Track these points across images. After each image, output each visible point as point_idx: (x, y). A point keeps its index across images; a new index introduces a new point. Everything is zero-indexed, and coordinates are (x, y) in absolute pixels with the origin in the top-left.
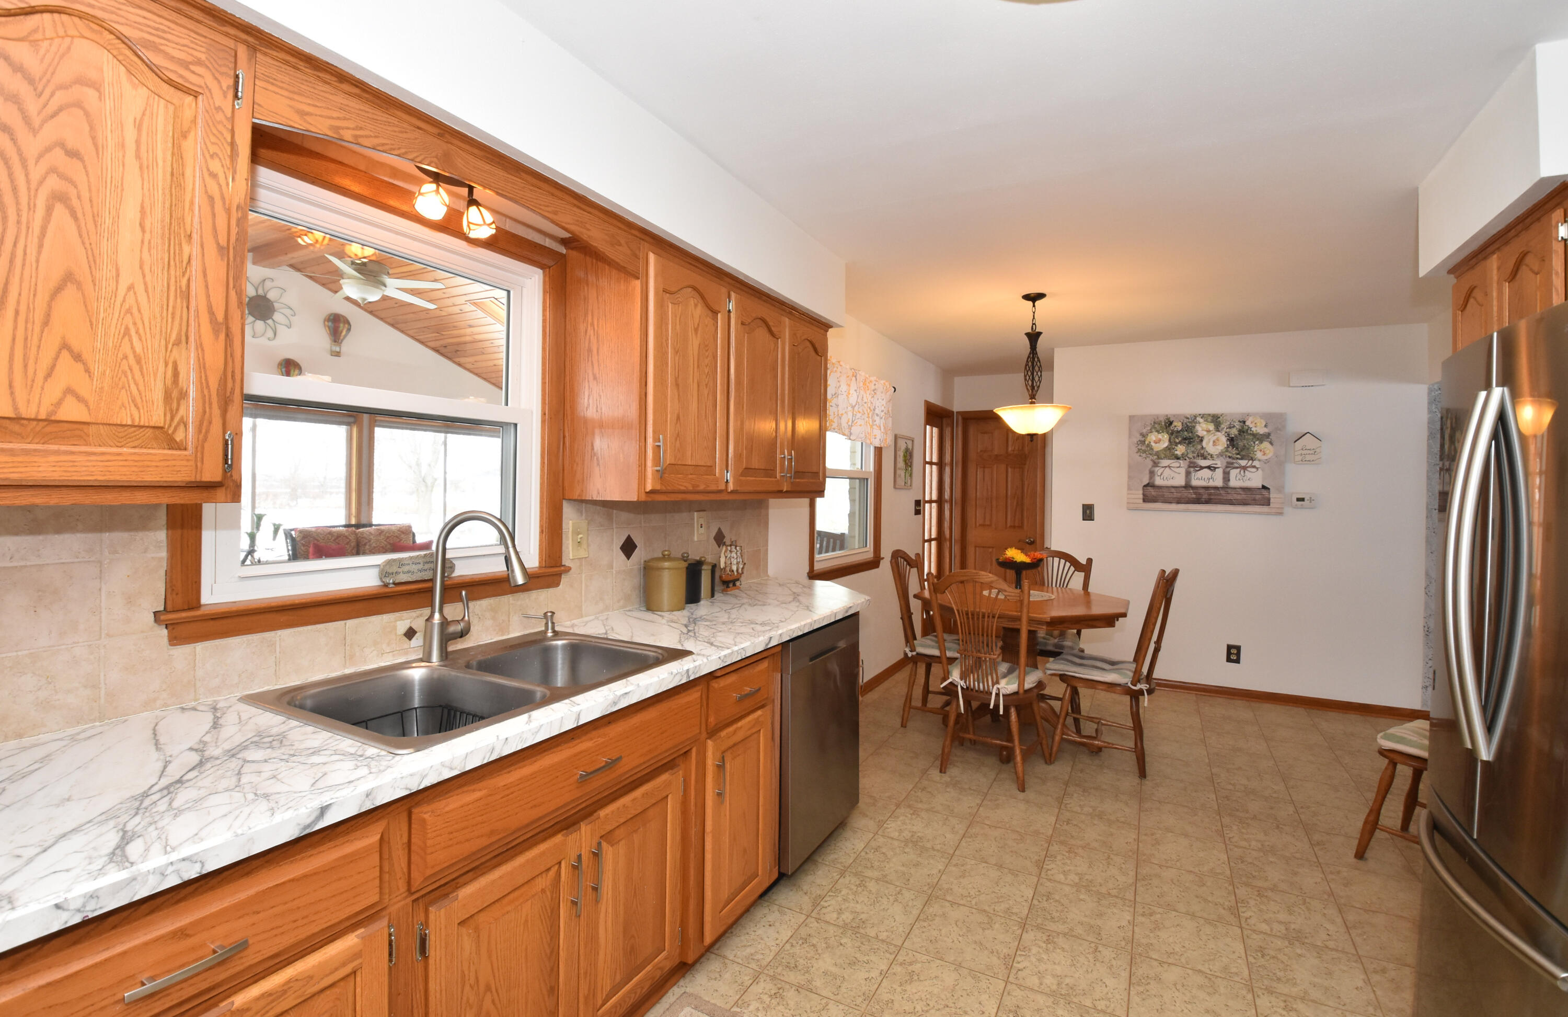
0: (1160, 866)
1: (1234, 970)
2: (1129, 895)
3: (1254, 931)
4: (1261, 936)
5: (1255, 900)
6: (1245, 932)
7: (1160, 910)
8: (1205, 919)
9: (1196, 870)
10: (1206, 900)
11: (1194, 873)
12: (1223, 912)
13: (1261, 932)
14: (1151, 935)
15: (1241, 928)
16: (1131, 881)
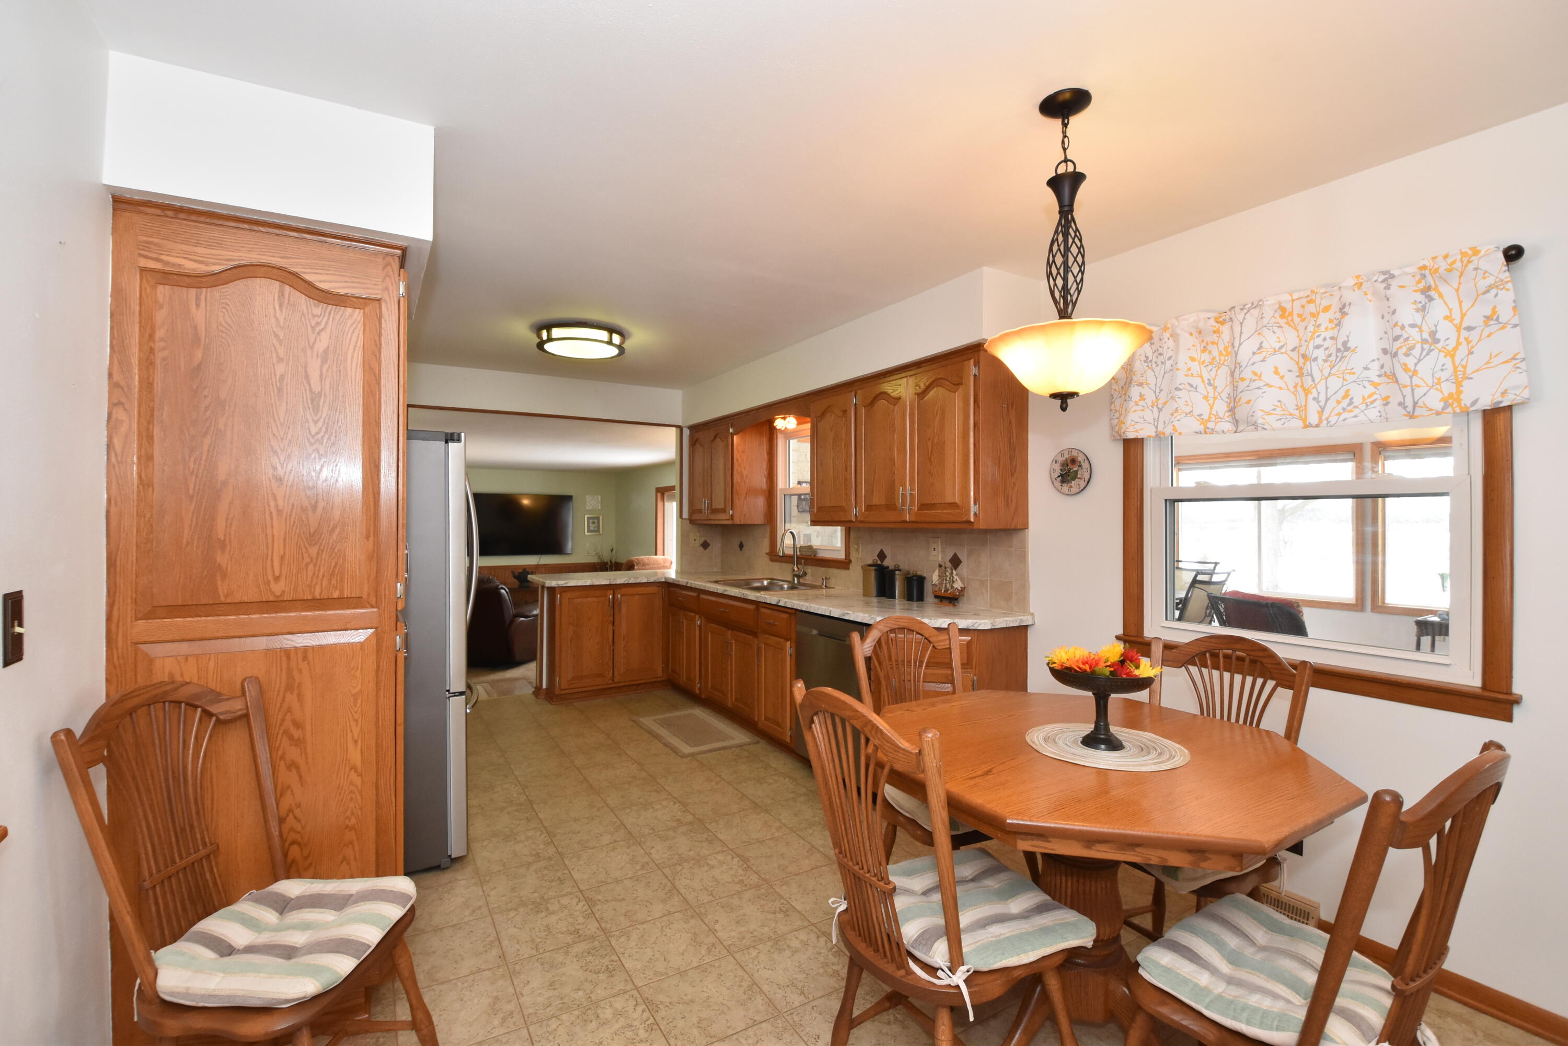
0: (670, 913)
1: (574, 859)
2: (667, 871)
3: (571, 894)
4: (564, 893)
5: (579, 924)
6: (576, 889)
7: (640, 873)
8: (607, 883)
9: (641, 927)
10: (615, 900)
11: (641, 923)
12: (600, 897)
13: (564, 896)
14: (632, 853)
15: (581, 891)
16: (677, 883)
